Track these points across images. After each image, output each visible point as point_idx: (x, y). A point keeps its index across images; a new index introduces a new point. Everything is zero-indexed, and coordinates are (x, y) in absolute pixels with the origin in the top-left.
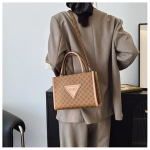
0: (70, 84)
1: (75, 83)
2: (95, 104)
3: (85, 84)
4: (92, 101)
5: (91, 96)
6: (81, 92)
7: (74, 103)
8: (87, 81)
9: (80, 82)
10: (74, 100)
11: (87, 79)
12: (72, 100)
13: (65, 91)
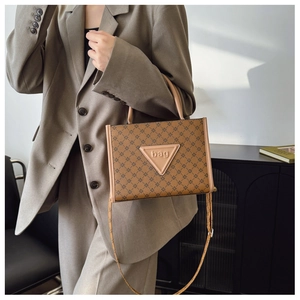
0: (154, 142)
1: (165, 142)
2: (208, 185)
3: (187, 145)
4: (202, 181)
5: (201, 170)
6: (178, 161)
7: (163, 184)
8: (193, 139)
9: (176, 141)
10: (163, 178)
11: (192, 133)
13: (141, 157)
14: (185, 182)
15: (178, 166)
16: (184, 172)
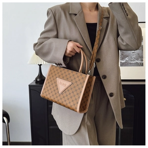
0: (63, 78)
1: (67, 79)
3: (75, 84)
4: (74, 105)
5: (76, 99)
6: (68, 91)
7: (59, 98)
9: (72, 80)
11: (79, 80)
12: (58, 95)
13: (55, 82)
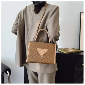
0: (41, 48)
1: (44, 48)
2: (54, 62)
3: (50, 50)
4: (52, 61)
5: (52, 58)
6: (47, 54)
7: (42, 60)
8: (52, 49)
9: (47, 48)
10: (42, 58)
11: (52, 47)
13: (37, 51)
14: (48, 60)
15: (47, 55)
16: (48, 57)
